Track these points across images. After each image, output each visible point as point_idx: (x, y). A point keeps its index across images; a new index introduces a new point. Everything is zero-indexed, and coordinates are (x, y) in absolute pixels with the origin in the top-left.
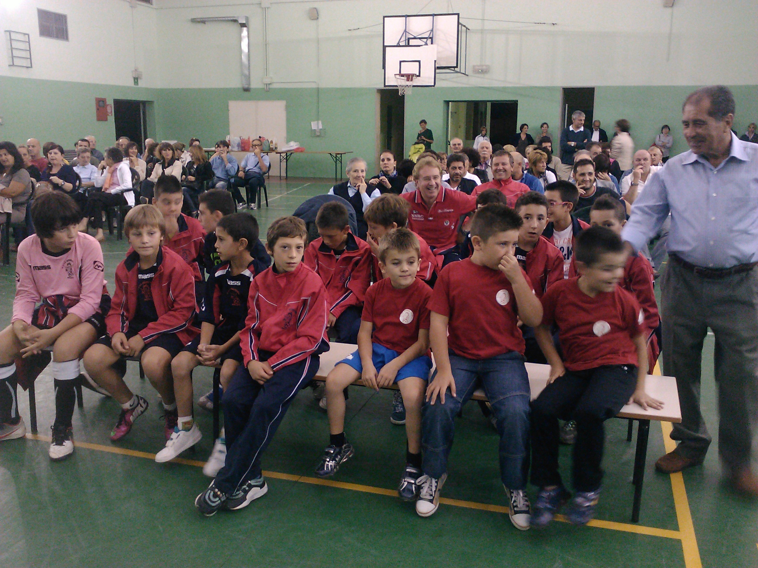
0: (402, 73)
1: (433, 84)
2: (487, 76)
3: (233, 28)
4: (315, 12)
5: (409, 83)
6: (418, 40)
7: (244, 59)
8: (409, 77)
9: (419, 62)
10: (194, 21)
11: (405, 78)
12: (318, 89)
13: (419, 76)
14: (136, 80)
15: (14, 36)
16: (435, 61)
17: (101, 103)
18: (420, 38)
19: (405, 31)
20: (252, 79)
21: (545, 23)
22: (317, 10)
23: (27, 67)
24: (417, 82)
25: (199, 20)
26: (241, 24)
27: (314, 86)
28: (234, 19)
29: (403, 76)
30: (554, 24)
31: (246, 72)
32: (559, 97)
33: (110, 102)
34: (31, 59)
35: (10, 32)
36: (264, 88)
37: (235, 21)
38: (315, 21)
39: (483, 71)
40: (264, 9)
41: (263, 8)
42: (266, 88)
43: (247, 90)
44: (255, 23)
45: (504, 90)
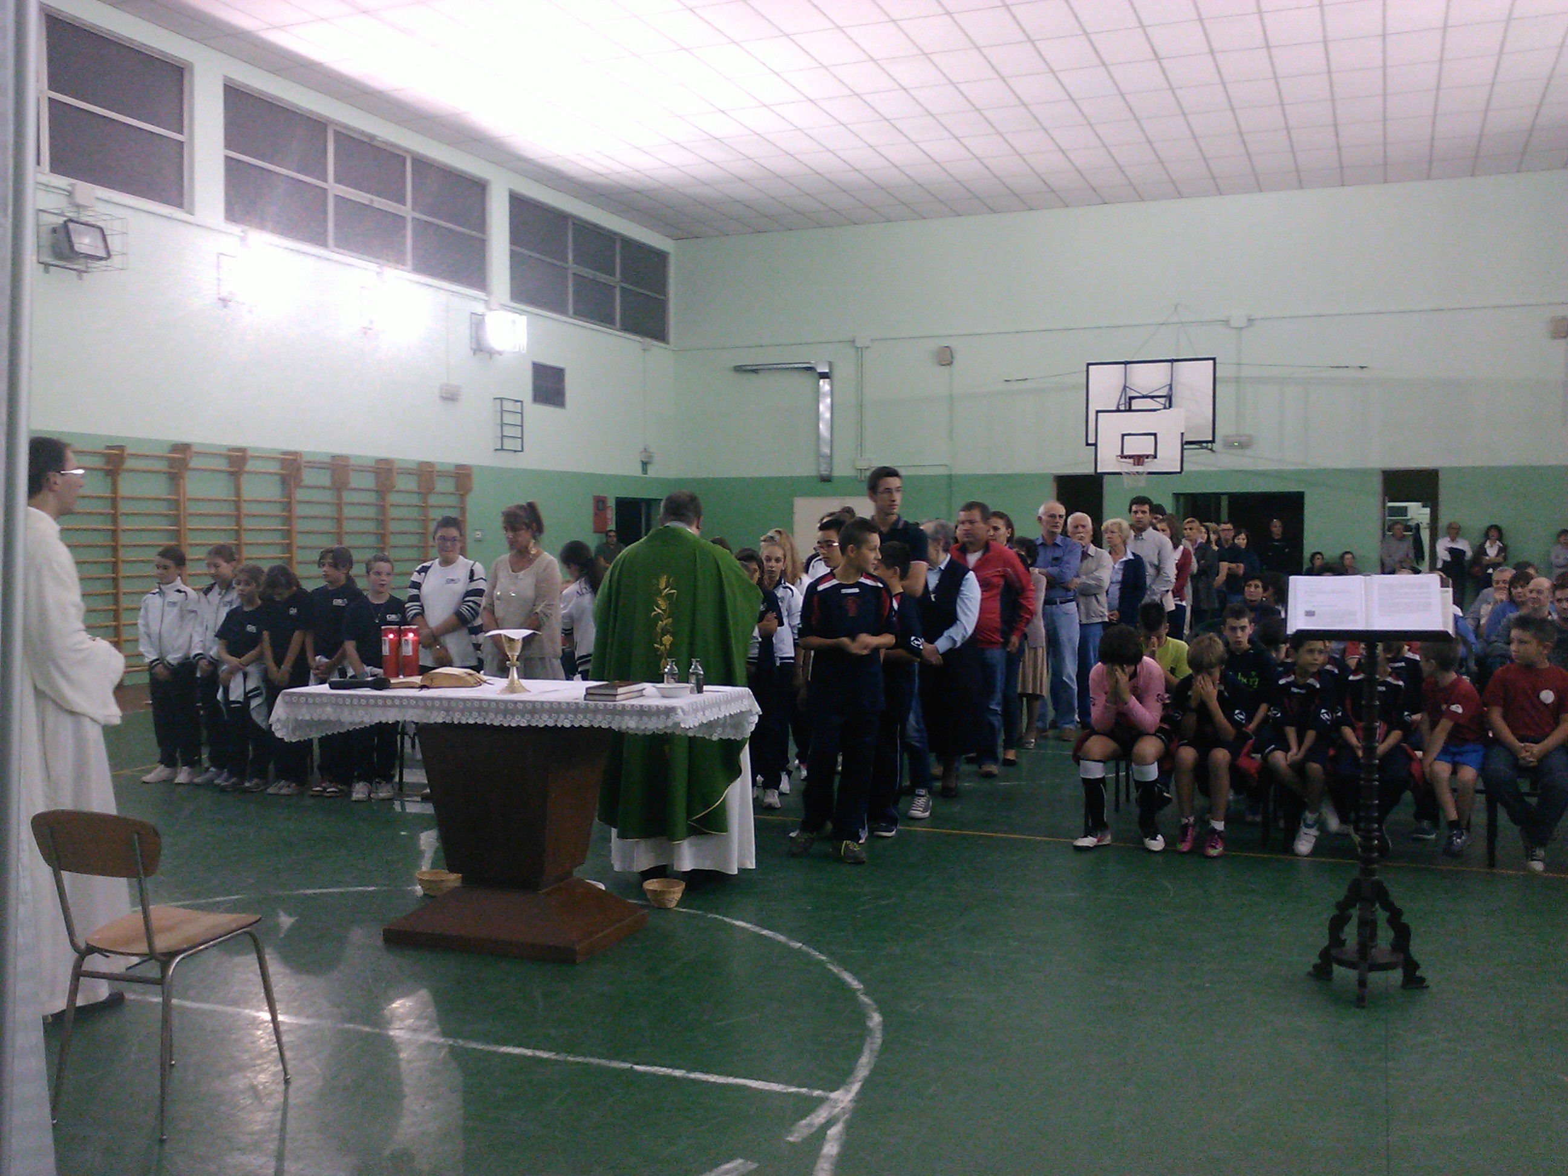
0: (1126, 453)
1: (1179, 470)
2: (1247, 452)
3: (807, 380)
4: (948, 352)
5: (1140, 469)
6: (1149, 400)
7: (824, 429)
8: (1139, 459)
9: (1155, 435)
10: (739, 369)
11: (1131, 461)
12: (950, 477)
13: (1155, 457)
14: (645, 465)
15: (508, 406)
16: (1182, 434)
17: (600, 503)
18: (1152, 397)
19: (1125, 387)
20: (837, 458)
21: (1347, 367)
22: (951, 351)
23: (515, 451)
24: (1151, 466)
25: (749, 368)
26: (820, 374)
27: (943, 471)
28: (809, 365)
29: (1126, 457)
30: (1362, 368)
31: (826, 450)
32: (1377, 485)
33: (611, 503)
34: (522, 438)
35: (501, 399)
36: (857, 476)
37: (810, 369)
38: (948, 367)
39: (1243, 444)
40: (860, 349)
41: (858, 348)
42: (859, 477)
43: (826, 479)
44: (844, 371)
45: (1279, 475)
